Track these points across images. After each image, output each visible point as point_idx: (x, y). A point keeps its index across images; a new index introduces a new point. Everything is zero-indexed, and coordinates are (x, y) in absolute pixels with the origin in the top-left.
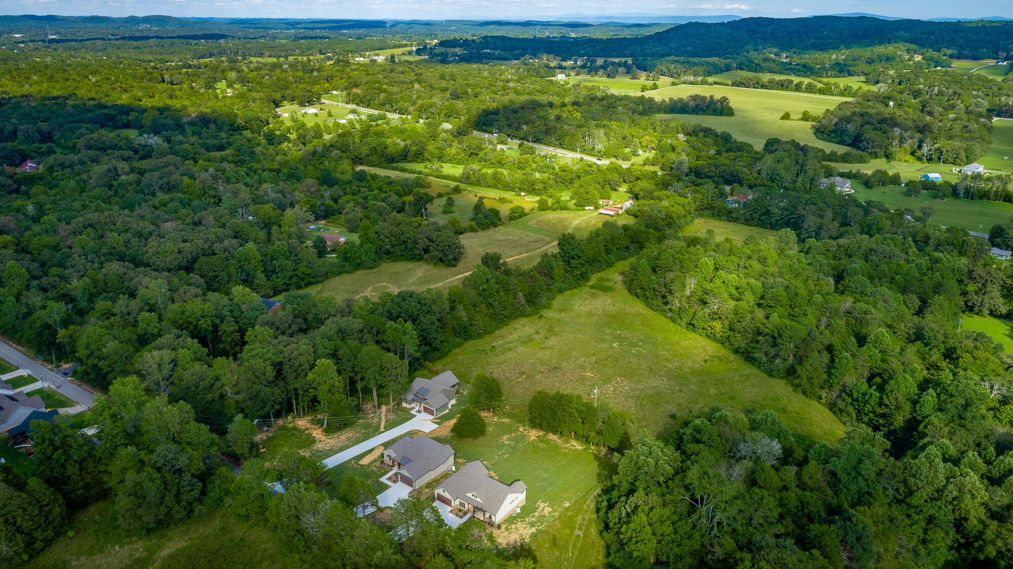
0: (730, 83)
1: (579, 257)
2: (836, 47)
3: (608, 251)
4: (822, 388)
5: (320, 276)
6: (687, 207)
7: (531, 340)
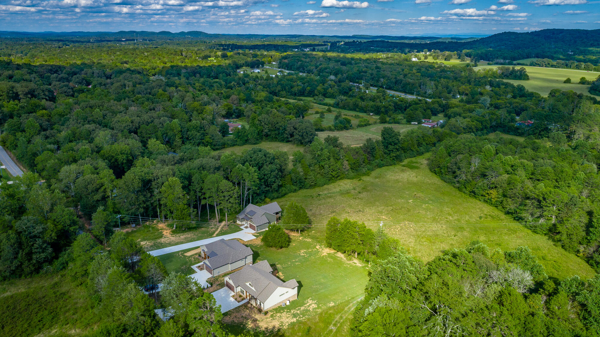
1: (395, 144)
3: (419, 145)
4: (580, 243)
5: (219, 145)
6: (484, 124)
7: (348, 193)
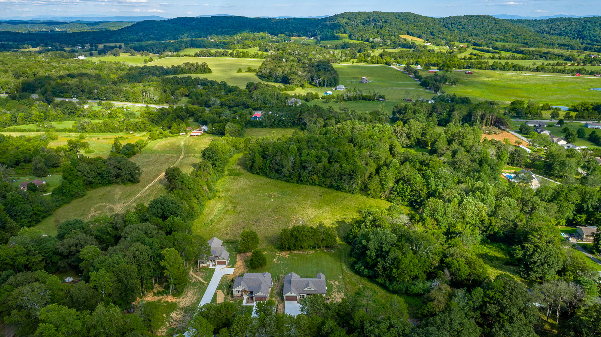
0: (193, 55)
2: (236, 33)
4: (380, 192)
7: (228, 210)
